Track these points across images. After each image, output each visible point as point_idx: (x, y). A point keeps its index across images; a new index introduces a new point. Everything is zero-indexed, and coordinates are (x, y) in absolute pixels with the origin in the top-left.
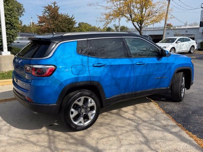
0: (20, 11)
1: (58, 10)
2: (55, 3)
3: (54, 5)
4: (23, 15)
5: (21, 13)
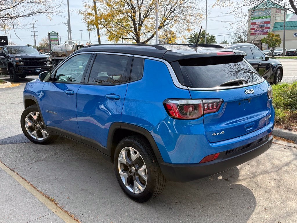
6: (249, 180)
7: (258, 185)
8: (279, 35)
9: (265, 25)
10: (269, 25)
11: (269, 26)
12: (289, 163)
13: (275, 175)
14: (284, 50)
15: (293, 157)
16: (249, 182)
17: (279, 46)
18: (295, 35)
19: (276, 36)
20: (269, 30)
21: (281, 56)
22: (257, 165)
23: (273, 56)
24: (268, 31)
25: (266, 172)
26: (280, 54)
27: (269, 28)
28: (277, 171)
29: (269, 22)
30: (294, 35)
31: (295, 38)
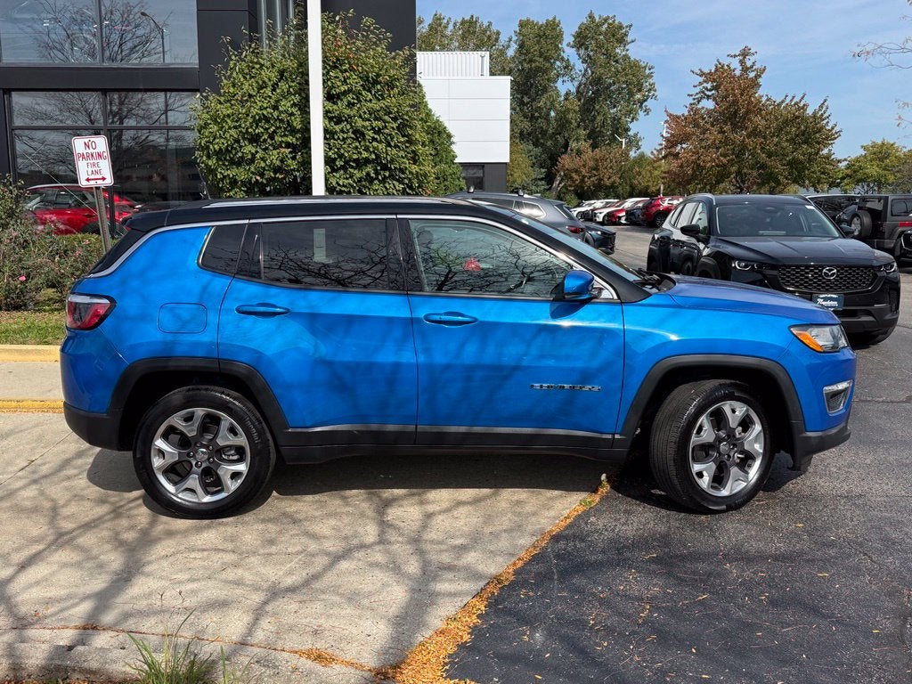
0: (638, 96)
1: (755, 84)
2: (745, 53)
3: (742, 62)
4: (647, 111)
5: (641, 102)
6: (122, 503)
7: (102, 501)
12: (23, 567)
13: (67, 525)
15: (13, 588)
16: (121, 500)
22: (117, 534)
25: (88, 526)
28: (61, 535)
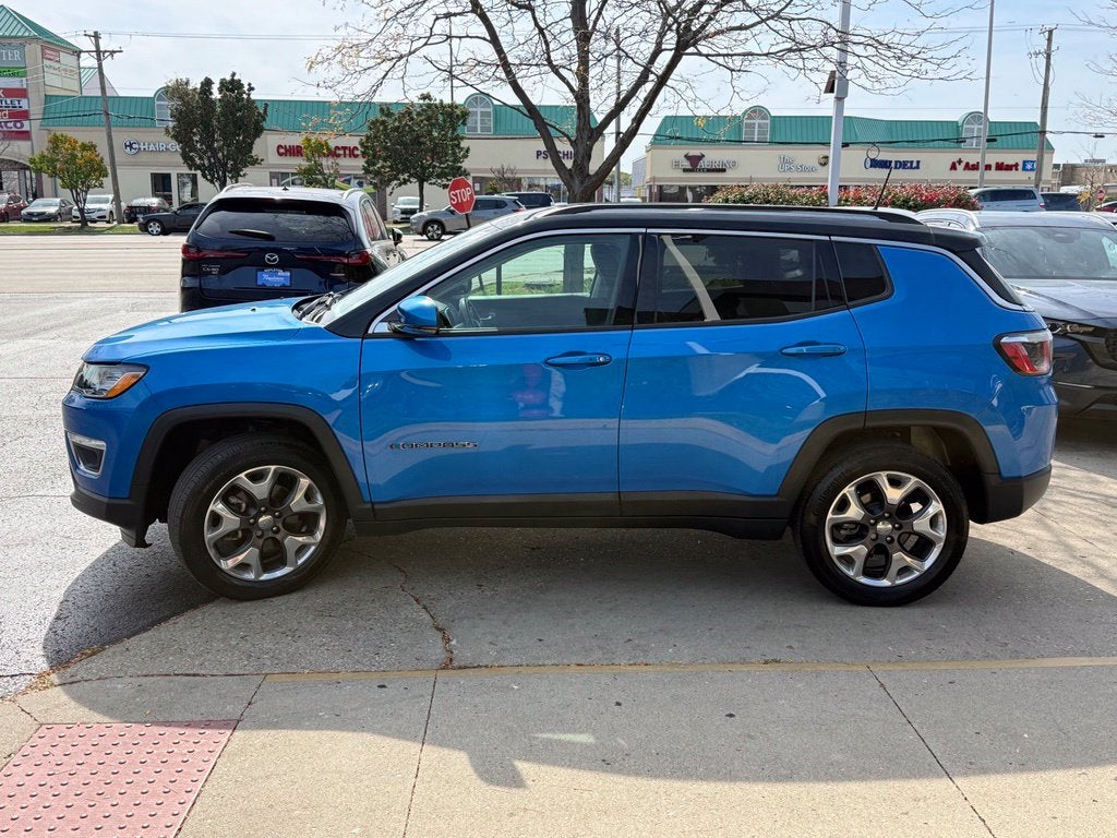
8: (92, 147)
9: (9, 102)
10: (24, 104)
11: (25, 107)
14: (117, 199)
17: (101, 185)
18: (131, 146)
19: (84, 147)
20: (26, 123)
21: (108, 222)
23: (84, 221)
24: (22, 126)
26: (105, 217)
27: (25, 115)
29: (22, 93)
30: (126, 146)
31: (132, 159)
